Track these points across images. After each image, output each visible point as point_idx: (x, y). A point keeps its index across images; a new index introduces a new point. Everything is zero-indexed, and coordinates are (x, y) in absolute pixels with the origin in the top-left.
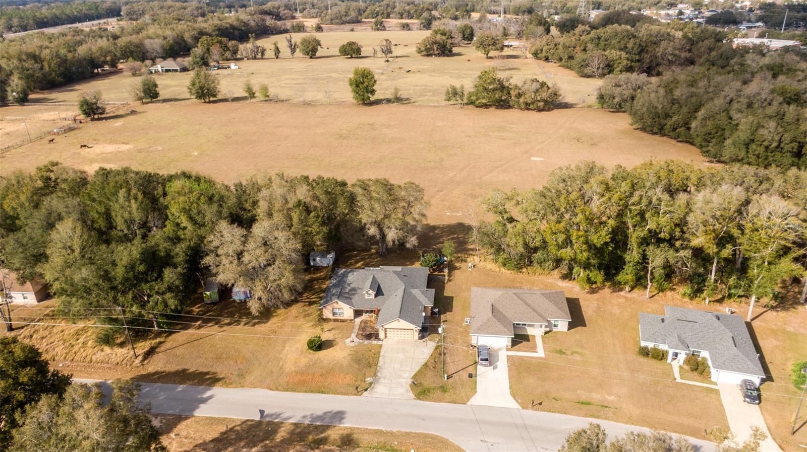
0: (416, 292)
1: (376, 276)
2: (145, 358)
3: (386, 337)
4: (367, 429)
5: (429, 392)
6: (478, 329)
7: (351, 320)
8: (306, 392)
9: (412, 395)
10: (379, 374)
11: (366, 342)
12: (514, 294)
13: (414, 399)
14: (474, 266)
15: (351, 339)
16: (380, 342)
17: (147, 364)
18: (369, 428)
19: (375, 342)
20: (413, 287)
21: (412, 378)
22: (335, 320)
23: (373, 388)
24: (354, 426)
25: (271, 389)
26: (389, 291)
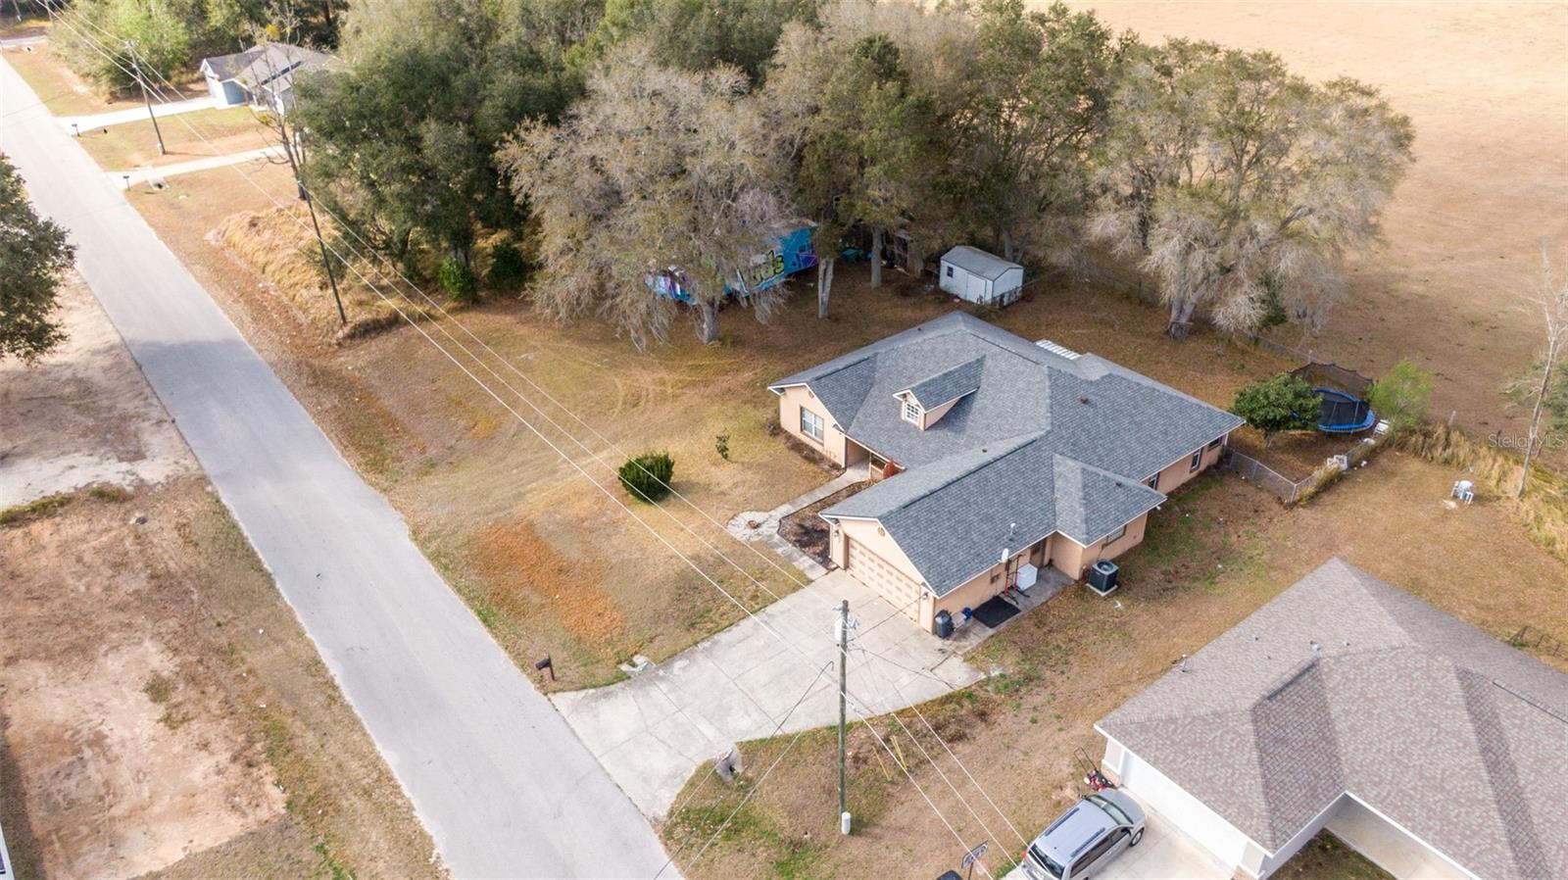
0: (1068, 473)
1: (989, 362)
2: (351, 336)
3: (847, 566)
4: (411, 808)
5: (734, 831)
6: (1143, 727)
7: (835, 466)
8: (459, 590)
9: (664, 800)
10: (679, 665)
11: (787, 548)
12: (1464, 675)
13: (655, 822)
14: (1479, 499)
15: (758, 517)
16: (817, 572)
17: (350, 348)
18: (420, 815)
19: (805, 562)
20: (1076, 451)
21: (741, 745)
22: (798, 447)
23: (606, 695)
24: (396, 775)
25: (415, 532)
26: (988, 427)
